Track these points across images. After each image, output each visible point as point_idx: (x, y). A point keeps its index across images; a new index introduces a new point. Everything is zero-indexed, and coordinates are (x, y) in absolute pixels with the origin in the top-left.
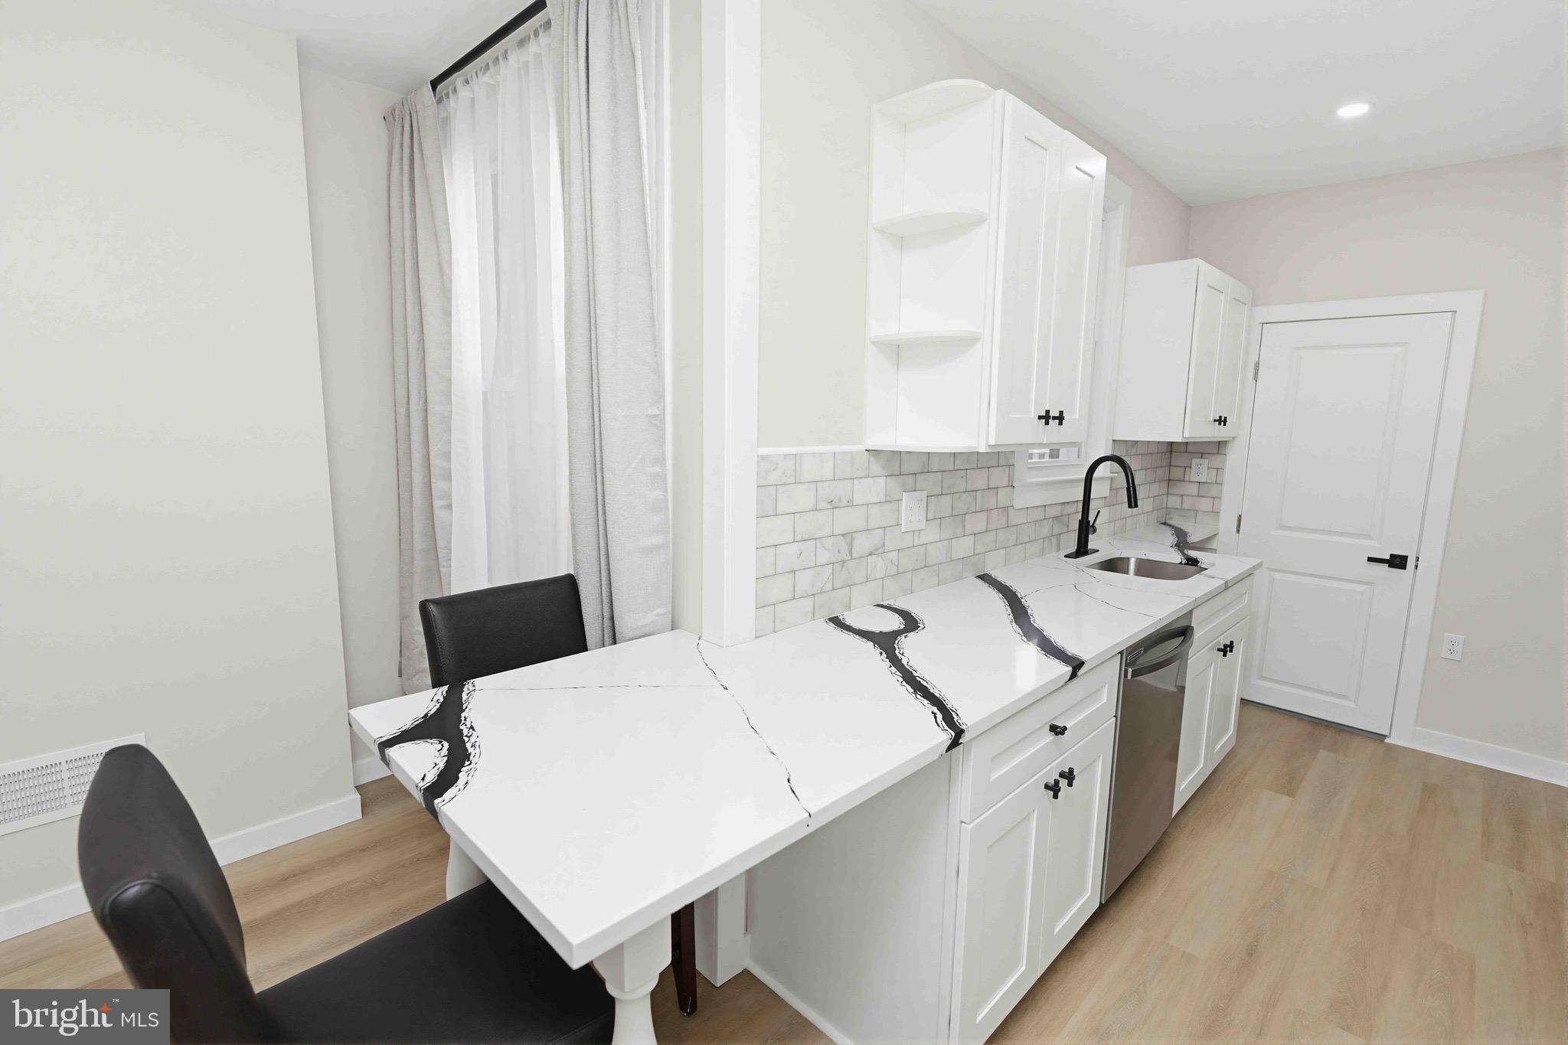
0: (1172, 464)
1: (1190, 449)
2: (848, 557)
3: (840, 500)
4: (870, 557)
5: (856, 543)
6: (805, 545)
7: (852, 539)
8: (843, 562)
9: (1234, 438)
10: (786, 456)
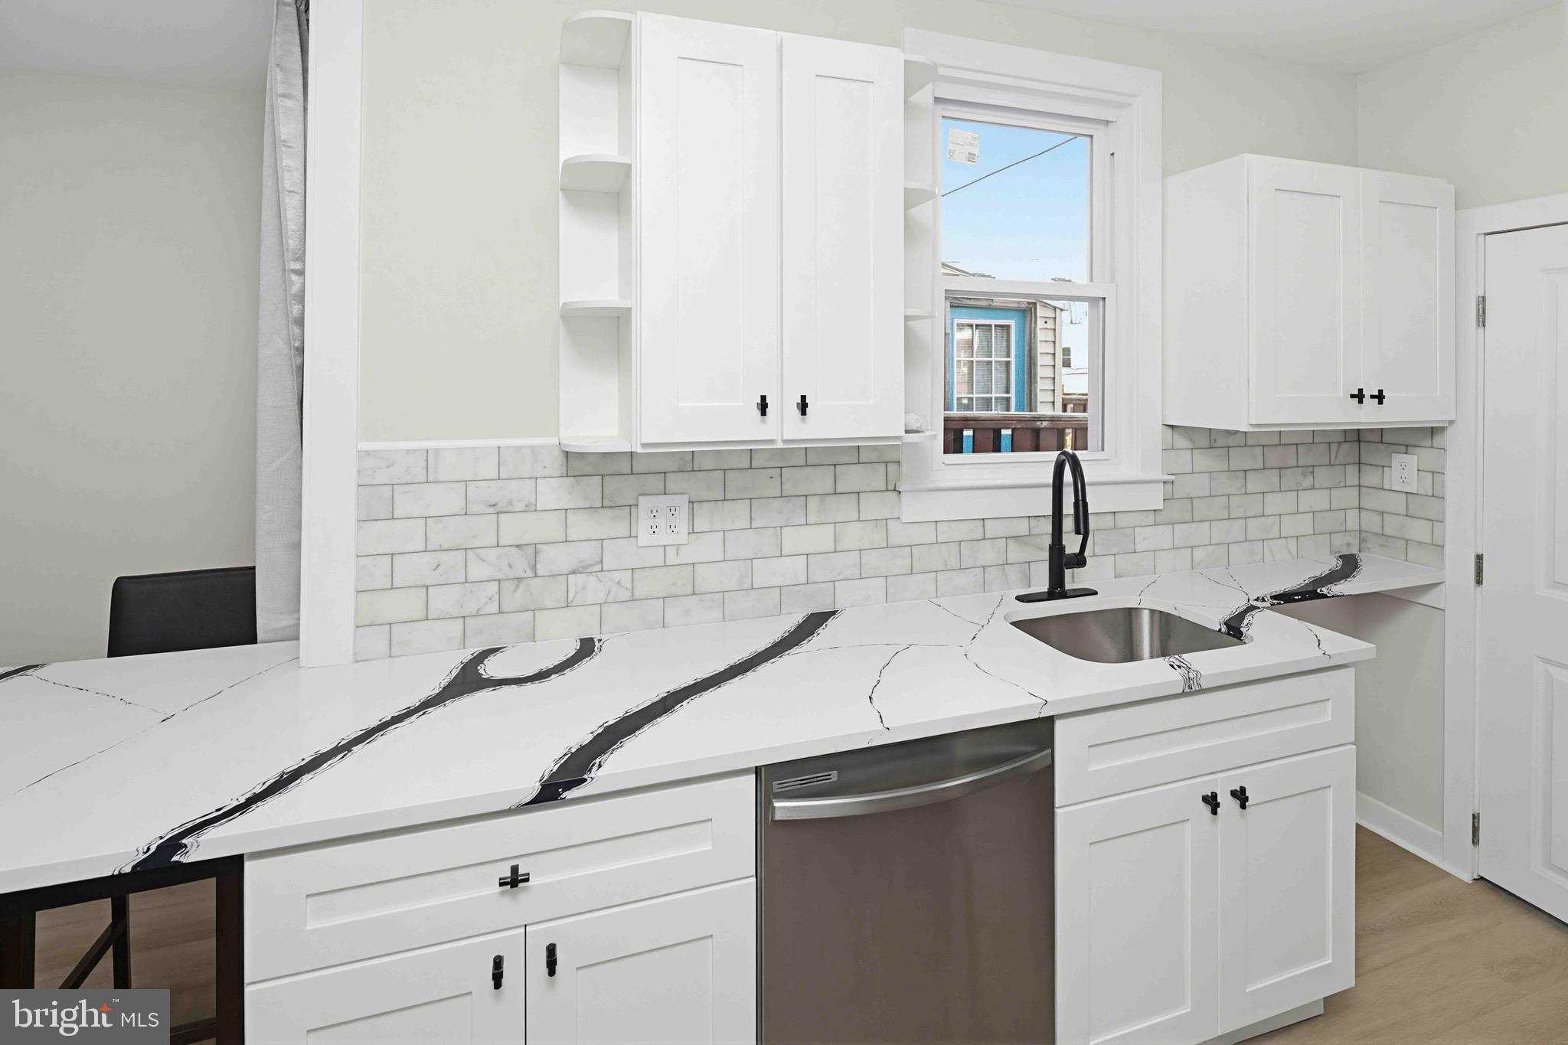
0: (1361, 462)
1: (1387, 438)
2: (530, 574)
3: (511, 503)
4: (571, 577)
5: (541, 557)
6: (443, 556)
7: (536, 552)
8: (519, 580)
9: (1451, 422)
10: (409, 451)
